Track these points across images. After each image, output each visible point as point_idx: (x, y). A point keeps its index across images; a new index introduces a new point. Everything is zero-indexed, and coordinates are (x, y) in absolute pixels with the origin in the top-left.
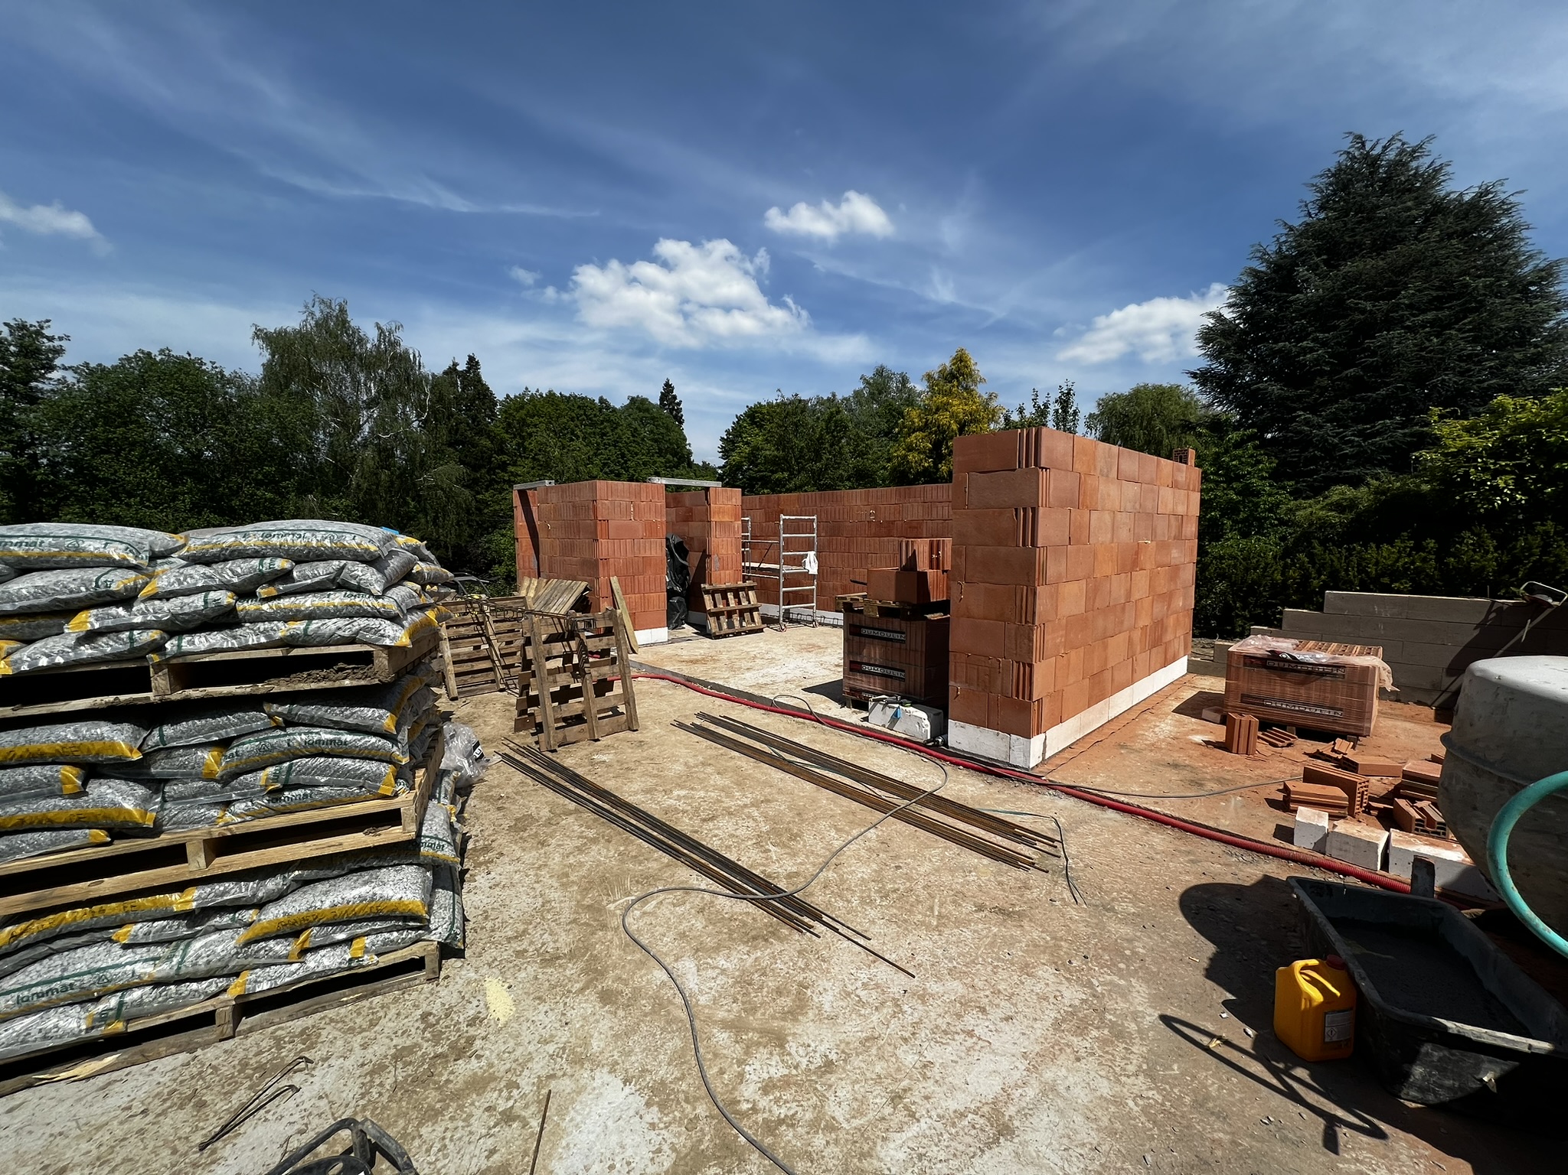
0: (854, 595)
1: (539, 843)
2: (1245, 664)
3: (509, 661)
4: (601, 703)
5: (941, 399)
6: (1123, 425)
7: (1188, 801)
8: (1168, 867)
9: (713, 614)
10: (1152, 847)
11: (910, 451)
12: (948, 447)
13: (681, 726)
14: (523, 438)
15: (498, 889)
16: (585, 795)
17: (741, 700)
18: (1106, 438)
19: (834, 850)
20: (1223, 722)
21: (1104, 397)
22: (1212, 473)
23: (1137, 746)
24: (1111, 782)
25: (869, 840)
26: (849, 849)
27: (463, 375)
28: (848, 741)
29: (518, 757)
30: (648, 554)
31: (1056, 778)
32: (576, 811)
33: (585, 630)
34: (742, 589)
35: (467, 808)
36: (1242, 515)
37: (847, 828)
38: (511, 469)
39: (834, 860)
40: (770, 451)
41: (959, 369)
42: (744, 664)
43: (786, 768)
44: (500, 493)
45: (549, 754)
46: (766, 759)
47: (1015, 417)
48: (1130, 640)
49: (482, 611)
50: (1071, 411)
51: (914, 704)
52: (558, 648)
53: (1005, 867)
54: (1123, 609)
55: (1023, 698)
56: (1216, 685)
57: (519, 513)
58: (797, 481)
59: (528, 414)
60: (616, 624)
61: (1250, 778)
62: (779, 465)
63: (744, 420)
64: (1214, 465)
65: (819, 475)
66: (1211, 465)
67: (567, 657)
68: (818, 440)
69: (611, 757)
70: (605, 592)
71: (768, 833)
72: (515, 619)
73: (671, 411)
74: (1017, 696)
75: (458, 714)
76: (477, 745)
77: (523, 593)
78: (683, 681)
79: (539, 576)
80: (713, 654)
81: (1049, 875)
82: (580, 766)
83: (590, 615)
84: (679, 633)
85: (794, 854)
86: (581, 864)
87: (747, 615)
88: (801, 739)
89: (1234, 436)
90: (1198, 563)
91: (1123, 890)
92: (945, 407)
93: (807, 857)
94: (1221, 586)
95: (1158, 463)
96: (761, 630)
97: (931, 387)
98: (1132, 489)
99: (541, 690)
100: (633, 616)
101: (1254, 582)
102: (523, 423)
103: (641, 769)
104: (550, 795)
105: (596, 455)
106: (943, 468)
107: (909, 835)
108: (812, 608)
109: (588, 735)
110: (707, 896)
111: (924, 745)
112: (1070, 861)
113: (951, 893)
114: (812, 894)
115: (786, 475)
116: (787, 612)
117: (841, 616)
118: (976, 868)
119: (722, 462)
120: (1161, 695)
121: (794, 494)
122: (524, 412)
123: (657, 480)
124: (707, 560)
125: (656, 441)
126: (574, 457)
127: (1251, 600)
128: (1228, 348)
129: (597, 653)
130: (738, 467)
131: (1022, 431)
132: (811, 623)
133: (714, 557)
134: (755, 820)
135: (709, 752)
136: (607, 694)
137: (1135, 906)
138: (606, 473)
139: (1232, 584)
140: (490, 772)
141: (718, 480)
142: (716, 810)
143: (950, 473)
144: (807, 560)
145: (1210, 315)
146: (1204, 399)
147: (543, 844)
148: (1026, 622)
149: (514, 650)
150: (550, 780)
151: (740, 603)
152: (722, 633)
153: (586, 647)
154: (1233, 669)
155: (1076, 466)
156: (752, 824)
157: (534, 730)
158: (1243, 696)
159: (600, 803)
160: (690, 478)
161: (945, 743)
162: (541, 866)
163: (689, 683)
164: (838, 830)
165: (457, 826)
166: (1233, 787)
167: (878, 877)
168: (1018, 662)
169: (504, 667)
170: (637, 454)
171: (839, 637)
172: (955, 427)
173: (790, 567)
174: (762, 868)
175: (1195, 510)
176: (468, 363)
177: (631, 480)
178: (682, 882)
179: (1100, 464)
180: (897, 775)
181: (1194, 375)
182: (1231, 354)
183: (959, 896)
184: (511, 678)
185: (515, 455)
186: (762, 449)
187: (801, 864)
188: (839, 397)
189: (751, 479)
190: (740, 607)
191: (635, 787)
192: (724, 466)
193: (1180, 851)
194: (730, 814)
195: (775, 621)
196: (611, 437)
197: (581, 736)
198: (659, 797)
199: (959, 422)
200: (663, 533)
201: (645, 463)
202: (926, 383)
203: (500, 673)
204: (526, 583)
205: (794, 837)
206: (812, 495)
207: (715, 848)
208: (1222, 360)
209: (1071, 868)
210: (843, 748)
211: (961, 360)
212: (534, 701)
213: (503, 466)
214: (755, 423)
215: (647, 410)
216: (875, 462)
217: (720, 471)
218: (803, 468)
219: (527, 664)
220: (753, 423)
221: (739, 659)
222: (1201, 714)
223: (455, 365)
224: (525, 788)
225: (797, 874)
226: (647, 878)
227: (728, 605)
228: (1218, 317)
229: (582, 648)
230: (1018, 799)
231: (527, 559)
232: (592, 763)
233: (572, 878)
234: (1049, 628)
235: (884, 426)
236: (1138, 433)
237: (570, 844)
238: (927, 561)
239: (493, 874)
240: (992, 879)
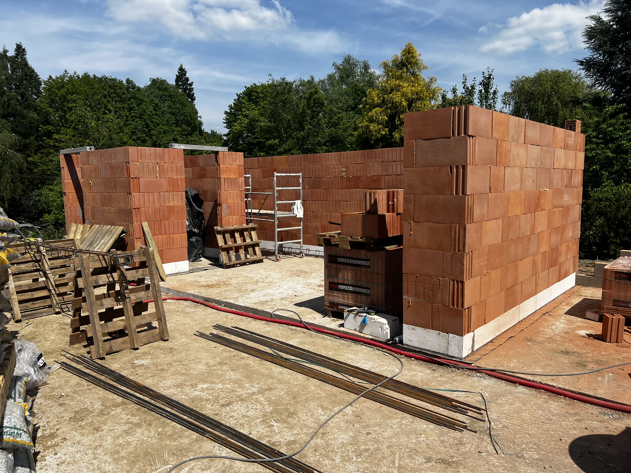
0: (332, 233)
1: (94, 429)
2: (616, 278)
3: (62, 290)
4: (139, 320)
5: (394, 82)
6: (530, 101)
7: (575, 378)
8: (561, 425)
9: (224, 250)
10: (550, 411)
11: (371, 122)
12: (400, 119)
13: (202, 335)
14: (65, 111)
15: (64, 465)
16: (129, 391)
17: (247, 313)
18: (517, 112)
19: (321, 423)
20: (600, 320)
21: (515, 79)
22: (594, 137)
23: (540, 339)
24: (521, 366)
25: (347, 415)
26: (333, 422)
27: (12, 60)
28: (329, 342)
29: (74, 364)
30: (171, 204)
31: (482, 364)
32: (123, 403)
33: (124, 264)
34: (246, 230)
35: (35, 406)
36: (616, 168)
37: (330, 407)
38: (56, 136)
39: (321, 430)
40: (264, 123)
41: (407, 59)
42: (249, 287)
43: (284, 364)
44: (47, 156)
45: (99, 361)
46: (269, 358)
47: (450, 96)
48: (534, 263)
49: (39, 251)
50: (492, 91)
51: (377, 313)
52: (103, 278)
53: (446, 429)
54: (529, 239)
55: (457, 306)
56: (595, 293)
57: (65, 173)
58: (285, 146)
59: (68, 92)
60: (149, 259)
61: (619, 360)
62: (271, 133)
63: (244, 98)
64: (596, 131)
65: (303, 141)
66: (593, 131)
67: (111, 286)
68: (301, 114)
69: (148, 361)
70: (138, 234)
71: (271, 413)
72: (67, 257)
73: (185, 90)
74: (453, 305)
75: (22, 333)
76: (40, 356)
77: (71, 236)
78: (202, 301)
79: (84, 222)
80: (225, 279)
81: (477, 434)
82: (124, 369)
83: (128, 253)
84: (197, 265)
85: (291, 428)
86: (129, 443)
87: (250, 250)
88: (294, 342)
89: (610, 109)
90: (583, 204)
91: (530, 442)
92: (397, 88)
93: (301, 429)
94: (600, 221)
95: (554, 131)
96: (261, 261)
97: (387, 73)
98: (535, 151)
99: (91, 312)
100: (161, 252)
101: (623, 217)
102: (64, 99)
103: (172, 369)
104: (101, 392)
105: (125, 125)
106: (396, 135)
107: (376, 410)
108: (299, 243)
109: (129, 345)
110: (227, 461)
111: (386, 343)
112: (492, 424)
113: (407, 450)
114: (305, 456)
115: (277, 141)
116: (281, 246)
117: (322, 249)
118: (425, 431)
119: (227, 131)
120: (556, 302)
121: (284, 157)
122: (64, 90)
123: (176, 146)
124: (219, 208)
125: (173, 114)
126: (108, 128)
127: (621, 231)
128: (605, 43)
129: (133, 282)
130: (239, 135)
131: (455, 108)
132: (300, 254)
133: (224, 205)
134: (261, 404)
135: (225, 354)
136: (143, 313)
137: (538, 454)
138: (133, 140)
139: (608, 220)
140: (52, 377)
141: (224, 145)
142: (232, 397)
143: (402, 139)
144: (295, 207)
145: (592, 18)
146: (588, 81)
147: (97, 430)
148: (459, 250)
149: (66, 281)
150: (101, 380)
151: (244, 240)
152: (232, 263)
153: (125, 277)
154: (607, 282)
155: (494, 134)
156: (259, 406)
157: (85, 343)
158: (614, 301)
159: (141, 396)
160: (202, 144)
161: (401, 342)
162: (97, 446)
163: (207, 302)
164: (323, 408)
165: (29, 419)
166: (606, 367)
167: (354, 441)
168: (453, 280)
169: (59, 295)
170: (158, 125)
171: (320, 264)
172: (405, 103)
173: (282, 213)
174: (268, 439)
175: (581, 165)
176: (16, 50)
177: (154, 145)
178: (208, 452)
179: (512, 132)
180: (366, 366)
181: (581, 63)
182: (607, 47)
183: (413, 452)
184: (65, 303)
185: (58, 125)
186: (258, 121)
187: (297, 434)
188: (316, 80)
189: (250, 144)
190: (245, 243)
191: (168, 383)
192: (228, 134)
193: (570, 414)
194: (242, 400)
195: (273, 254)
196: (137, 111)
197: (124, 346)
198: (187, 389)
199: (408, 100)
200: (183, 187)
201: (165, 132)
202: (383, 70)
203: (56, 300)
204: (73, 228)
205: (291, 415)
206: (298, 157)
207: (231, 426)
208: (601, 52)
209: (493, 428)
210: (326, 347)
211: (409, 52)
212: (86, 320)
213: (49, 134)
214: (252, 100)
215: (166, 89)
216: (345, 131)
217: (225, 138)
218: (290, 136)
219: (78, 292)
220: (250, 100)
221: (246, 283)
222: (585, 315)
223: (5, 51)
224: (81, 388)
225: (294, 442)
226: (181, 450)
227: (235, 242)
228: (598, 20)
229: (123, 278)
230: (454, 380)
231: (73, 209)
232: (134, 366)
233: (123, 454)
234: (475, 254)
235: (351, 103)
236: (541, 106)
237: (119, 429)
238: (385, 207)
239: (59, 455)
240: (437, 439)
